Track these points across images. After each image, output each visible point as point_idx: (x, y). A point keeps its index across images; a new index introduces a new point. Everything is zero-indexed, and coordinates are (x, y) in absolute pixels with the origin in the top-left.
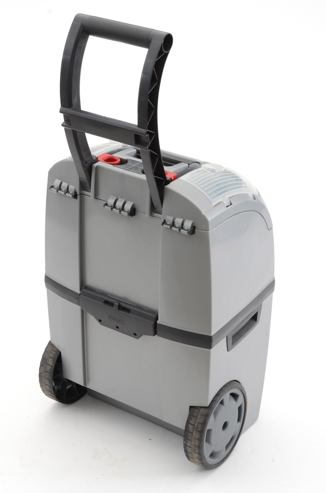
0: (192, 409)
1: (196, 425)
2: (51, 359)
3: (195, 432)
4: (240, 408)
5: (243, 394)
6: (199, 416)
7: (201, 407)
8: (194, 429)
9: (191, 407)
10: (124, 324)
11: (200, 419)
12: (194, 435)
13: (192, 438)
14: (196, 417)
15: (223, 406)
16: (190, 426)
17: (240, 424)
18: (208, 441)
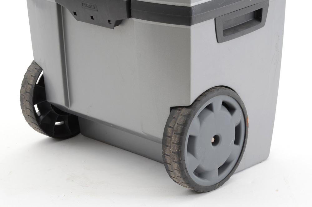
0: (173, 110)
1: (175, 127)
2: (33, 78)
3: (174, 135)
4: (238, 129)
5: (242, 108)
6: (180, 117)
7: (183, 107)
8: (173, 132)
9: (172, 108)
10: (97, 11)
11: (180, 120)
12: (173, 139)
13: (170, 144)
14: (176, 119)
15: (212, 112)
16: (169, 129)
17: (239, 147)
18: (191, 150)
